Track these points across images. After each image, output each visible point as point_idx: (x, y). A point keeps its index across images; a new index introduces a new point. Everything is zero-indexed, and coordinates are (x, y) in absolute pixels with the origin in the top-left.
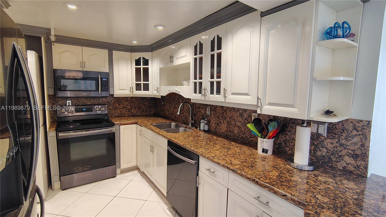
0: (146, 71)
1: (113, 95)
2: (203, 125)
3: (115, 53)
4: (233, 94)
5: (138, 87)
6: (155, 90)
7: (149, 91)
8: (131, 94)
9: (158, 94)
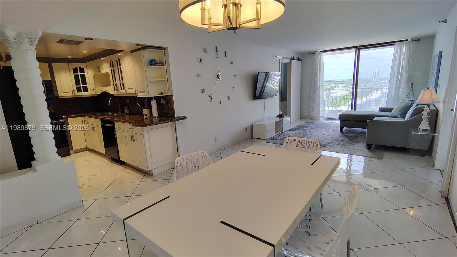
0: (83, 77)
1: (58, 97)
2: (126, 111)
3: (54, 65)
4: (129, 89)
5: (79, 90)
6: (93, 91)
7: (88, 92)
8: (73, 95)
9: (95, 94)
